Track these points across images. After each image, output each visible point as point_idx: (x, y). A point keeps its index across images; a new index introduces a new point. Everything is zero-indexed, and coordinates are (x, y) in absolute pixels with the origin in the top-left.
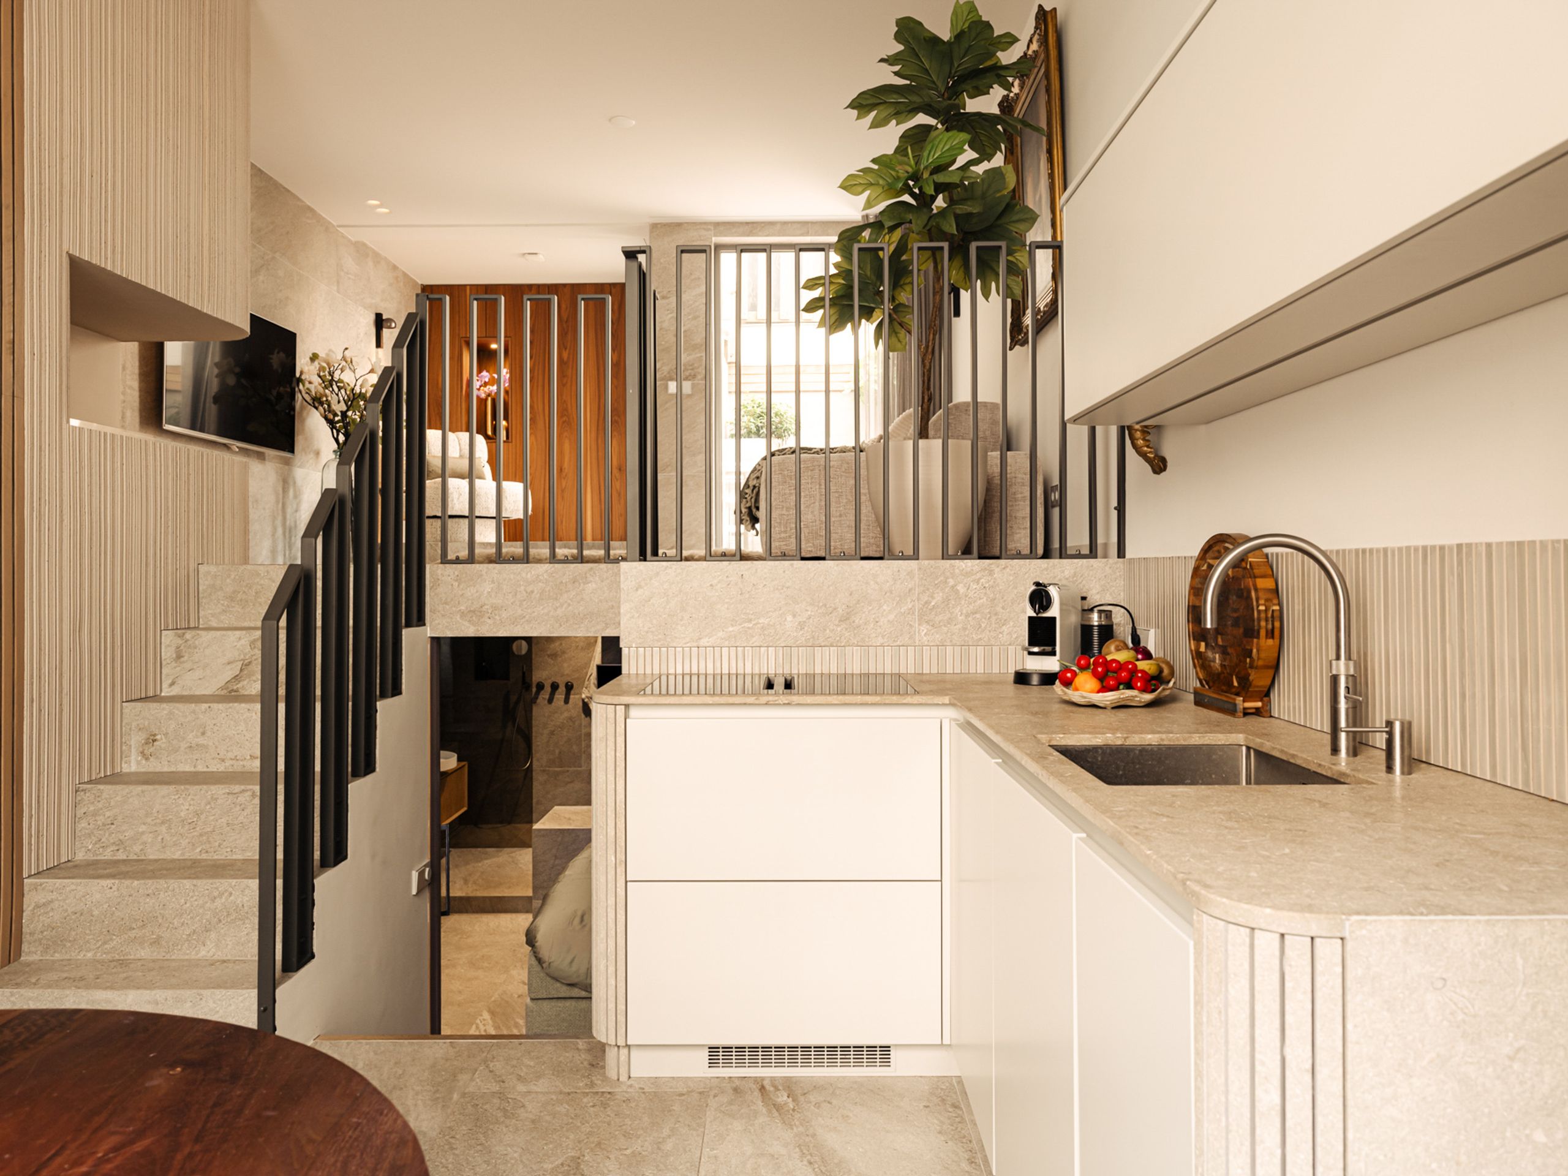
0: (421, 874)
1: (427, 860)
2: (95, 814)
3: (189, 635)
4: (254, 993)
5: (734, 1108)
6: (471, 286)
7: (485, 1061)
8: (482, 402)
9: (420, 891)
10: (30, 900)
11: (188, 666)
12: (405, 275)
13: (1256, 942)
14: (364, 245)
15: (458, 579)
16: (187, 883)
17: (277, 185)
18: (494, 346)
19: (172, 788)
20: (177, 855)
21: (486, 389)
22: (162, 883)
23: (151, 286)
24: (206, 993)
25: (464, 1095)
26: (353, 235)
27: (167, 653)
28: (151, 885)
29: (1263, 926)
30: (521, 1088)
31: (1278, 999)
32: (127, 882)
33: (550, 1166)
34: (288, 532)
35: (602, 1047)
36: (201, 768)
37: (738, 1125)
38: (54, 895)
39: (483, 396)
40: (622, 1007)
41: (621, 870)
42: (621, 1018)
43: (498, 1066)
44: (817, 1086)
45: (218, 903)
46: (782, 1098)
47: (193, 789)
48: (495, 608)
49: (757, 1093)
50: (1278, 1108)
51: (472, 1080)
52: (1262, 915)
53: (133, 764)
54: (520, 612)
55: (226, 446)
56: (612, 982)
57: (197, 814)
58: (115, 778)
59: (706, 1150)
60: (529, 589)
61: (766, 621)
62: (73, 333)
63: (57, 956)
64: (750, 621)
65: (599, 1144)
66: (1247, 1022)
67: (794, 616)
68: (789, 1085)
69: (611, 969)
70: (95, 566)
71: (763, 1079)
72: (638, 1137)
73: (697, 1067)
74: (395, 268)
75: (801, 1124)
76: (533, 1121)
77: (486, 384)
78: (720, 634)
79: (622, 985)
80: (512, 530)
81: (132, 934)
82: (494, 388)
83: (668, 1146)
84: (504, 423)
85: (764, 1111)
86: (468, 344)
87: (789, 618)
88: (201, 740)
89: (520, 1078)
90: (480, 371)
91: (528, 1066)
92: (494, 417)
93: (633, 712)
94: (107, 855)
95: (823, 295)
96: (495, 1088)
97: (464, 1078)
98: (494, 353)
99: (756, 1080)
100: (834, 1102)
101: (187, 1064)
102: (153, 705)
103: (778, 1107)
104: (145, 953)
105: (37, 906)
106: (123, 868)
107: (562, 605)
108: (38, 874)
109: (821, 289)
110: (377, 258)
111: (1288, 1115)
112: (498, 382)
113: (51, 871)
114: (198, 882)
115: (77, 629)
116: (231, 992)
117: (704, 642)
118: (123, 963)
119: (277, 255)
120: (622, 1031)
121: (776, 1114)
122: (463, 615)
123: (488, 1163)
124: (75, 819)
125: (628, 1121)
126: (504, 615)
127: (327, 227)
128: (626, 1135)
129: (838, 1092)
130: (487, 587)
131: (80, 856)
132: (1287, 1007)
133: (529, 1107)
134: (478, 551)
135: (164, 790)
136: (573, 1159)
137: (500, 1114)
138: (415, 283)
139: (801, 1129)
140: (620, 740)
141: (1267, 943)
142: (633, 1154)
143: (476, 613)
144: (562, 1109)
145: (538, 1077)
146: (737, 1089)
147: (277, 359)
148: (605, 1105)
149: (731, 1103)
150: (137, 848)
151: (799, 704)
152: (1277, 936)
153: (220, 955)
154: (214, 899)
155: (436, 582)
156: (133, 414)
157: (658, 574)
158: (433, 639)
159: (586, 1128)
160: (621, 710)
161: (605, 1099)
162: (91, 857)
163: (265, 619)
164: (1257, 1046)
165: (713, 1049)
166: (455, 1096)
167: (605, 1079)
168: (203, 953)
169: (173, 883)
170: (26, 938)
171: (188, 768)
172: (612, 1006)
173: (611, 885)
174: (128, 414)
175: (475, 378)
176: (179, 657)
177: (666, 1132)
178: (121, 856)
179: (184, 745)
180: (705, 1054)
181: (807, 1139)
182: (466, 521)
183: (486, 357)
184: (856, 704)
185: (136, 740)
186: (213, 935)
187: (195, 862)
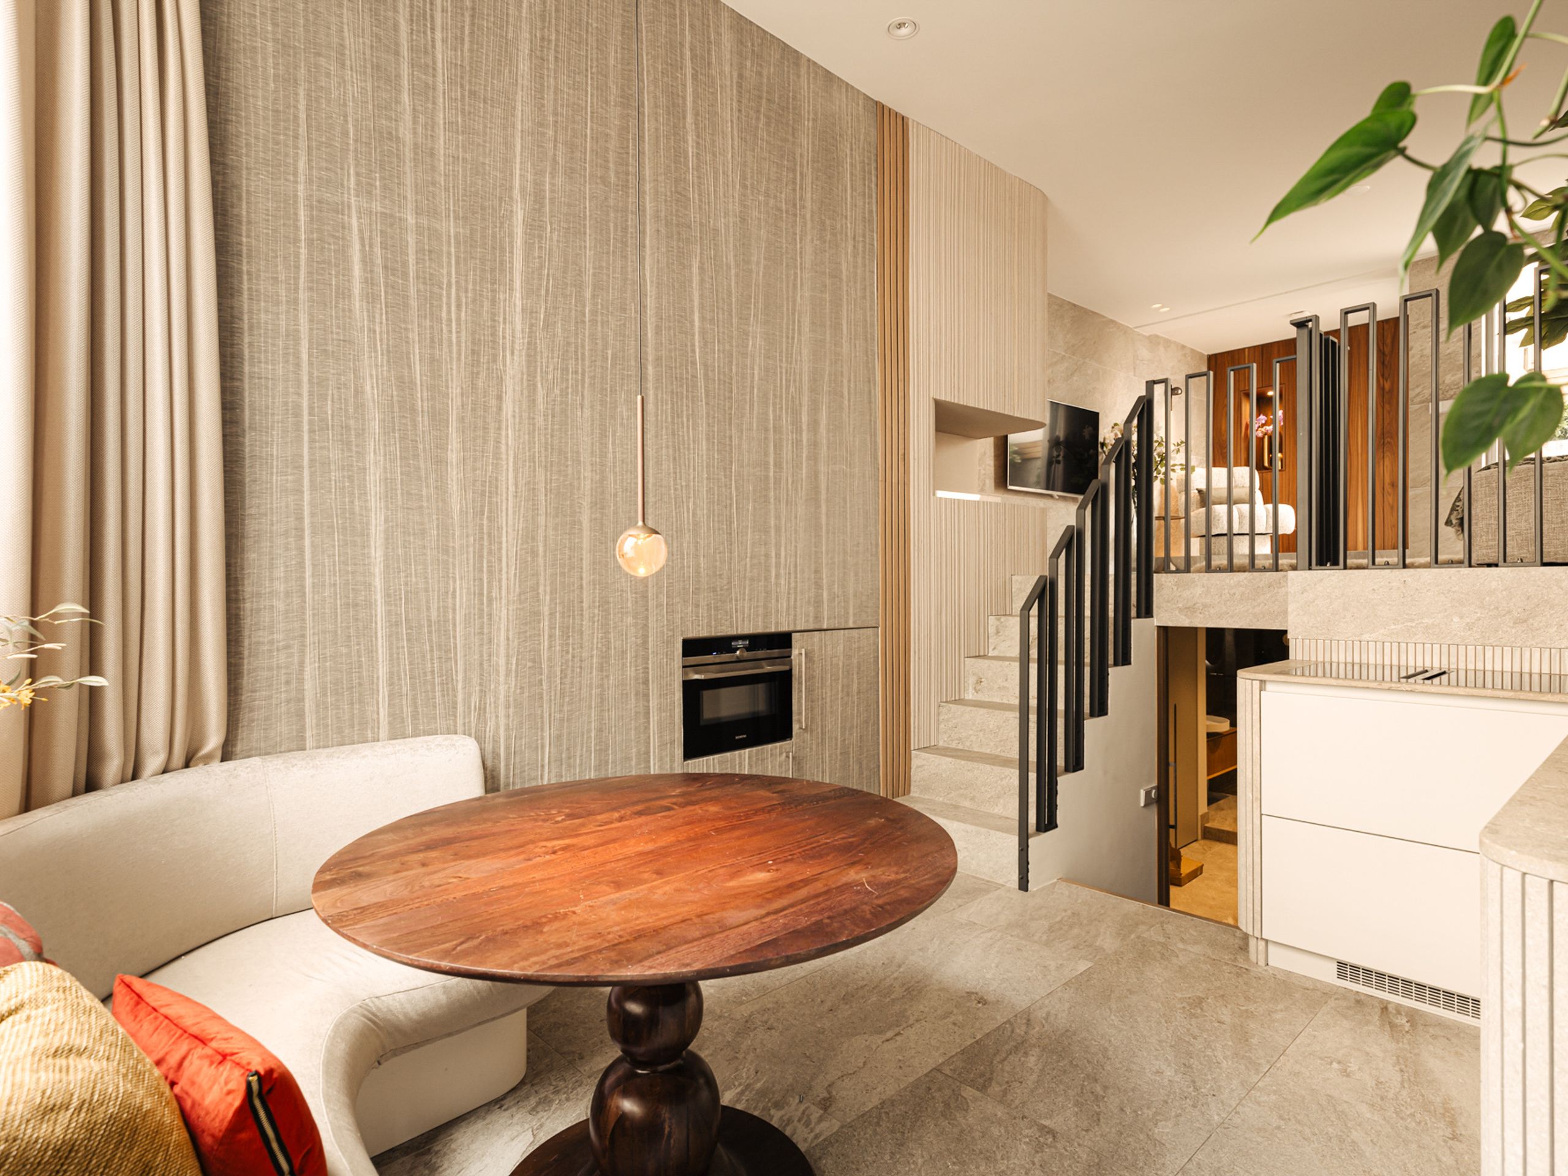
0: (1148, 793)
1: (1155, 784)
2: (948, 720)
3: (1003, 619)
4: (1016, 838)
5: (1350, 1012)
6: (1249, 348)
7: (1162, 923)
8: (1260, 440)
9: (1146, 805)
10: (915, 763)
11: (1002, 638)
12: (1192, 350)
13: (1505, 876)
14: (1157, 336)
15: (1177, 584)
16: (988, 767)
17: (1086, 312)
18: (1270, 393)
19: (985, 710)
20: (988, 751)
21: (1263, 429)
22: (975, 765)
23: (981, 407)
24: (992, 832)
25: (1138, 937)
26: (1147, 332)
27: (992, 630)
28: (970, 765)
29: (1509, 864)
30: (1181, 946)
31: (1520, 924)
32: (958, 761)
33: (1180, 996)
34: (1044, 552)
35: (1246, 937)
36: (1005, 701)
37: (1346, 1024)
38: (924, 762)
39: (1260, 435)
40: (1257, 908)
41: (1256, 805)
42: (1257, 917)
43: (1169, 928)
44: (1440, 1023)
45: (1004, 782)
46: (1402, 1021)
47: (997, 712)
48: (1205, 606)
49: (1378, 1010)
50: (1520, 1010)
51: (1148, 930)
52: (1510, 855)
53: (970, 695)
54: (1224, 609)
55: (1051, 496)
56: (1250, 887)
57: (999, 728)
58: (960, 702)
59: (1309, 1030)
60: (1232, 592)
61: (1430, 621)
62: (938, 441)
63: (926, 797)
64: (1412, 620)
65: (1223, 996)
66: (1499, 938)
67: (1461, 617)
68: (1413, 1016)
69: (1250, 878)
70: (949, 577)
71: (1389, 1002)
72: (1256, 1002)
73: (1328, 974)
74: (1183, 347)
75: (1409, 1044)
76: (1180, 967)
77: (1263, 425)
78: (1382, 631)
79: (1257, 891)
80: (1283, 544)
81: (961, 791)
82: (1270, 428)
83: (1278, 1016)
84: (1279, 455)
85: (1378, 1023)
86: (1248, 395)
87: (1456, 619)
88: (1005, 684)
89: (1182, 940)
90: (1258, 415)
91: (1191, 934)
92: (1270, 451)
93: (1269, 686)
94: (953, 745)
95: (1531, 315)
96: (1162, 940)
97: (1142, 928)
98: (1270, 399)
99: (1381, 1001)
100: (1454, 1040)
101: (887, 819)
102: (980, 660)
103: (1392, 1026)
104: (967, 804)
105: (918, 767)
106: (959, 753)
107: (1259, 605)
108: (919, 749)
109: (1528, 309)
110: (1168, 343)
111: (1528, 1018)
112: (1273, 422)
113: (925, 749)
114: (995, 768)
115: (939, 613)
116: (1005, 835)
117: (1366, 637)
118: (956, 807)
119: (1087, 360)
120: (1257, 926)
121: (1387, 1027)
122: (1180, 610)
123: (1138, 979)
124: (938, 722)
125: (1252, 991)
126: (1212, 611)
127: (1125, 330)
128: (1247, 998)
129: (1462, 1035)
130: (1199, 591)
131: (941, 744)
132: (1527, 932)
133: (1181, 958)
134: (1236, 561)
135: (982, 711)
136: (1199, 998)
137: (1158, 955)
138: (1202, 354)
139: (1407, 1046)
140: (1256, 706)
141: (1512, 879)
142: (1247, 1011)
143: (1190, 609)
144: (1204, 967)
145: (1195, 943)
146: (1360, 1002)
147: (1087, 432)
148: (1238, 975)
149: (1348, 1008)
150: (968, 744)
151: (1422, 692)
152: (1519, 875)
153: (1005, 814)
154: (1002, 779)
155: (1161, 586)
156: (990, 482)
157: (1321, 580)
158: (1159, 627)
159: (1218, 984)
160: (1257, 684)
161: (1241, 972)
162: (946, 745)
163: (1022, 609)
164: (1505, 958)
165: (1341, 965)
166: (1133, 936)
167: (1247, 959)
168: (996, 811)
169: (981, 766)
170: (912, 783)
171: (998, 700)
172: (1250, 906)
173: (1249, 815)
174: (987, 481)
175: (1254, 421)
176: (998, 632)
177: (1280, 1006)
178: (960, 747)
179: (996, 686)
180: (1334, 967)
181: (1409, 1055)
182: (1247, 537)
183: (1264, 403)
184: (1485, 697)
185: (972, 680)
186: (1002, 801)
187: (997, 756)
